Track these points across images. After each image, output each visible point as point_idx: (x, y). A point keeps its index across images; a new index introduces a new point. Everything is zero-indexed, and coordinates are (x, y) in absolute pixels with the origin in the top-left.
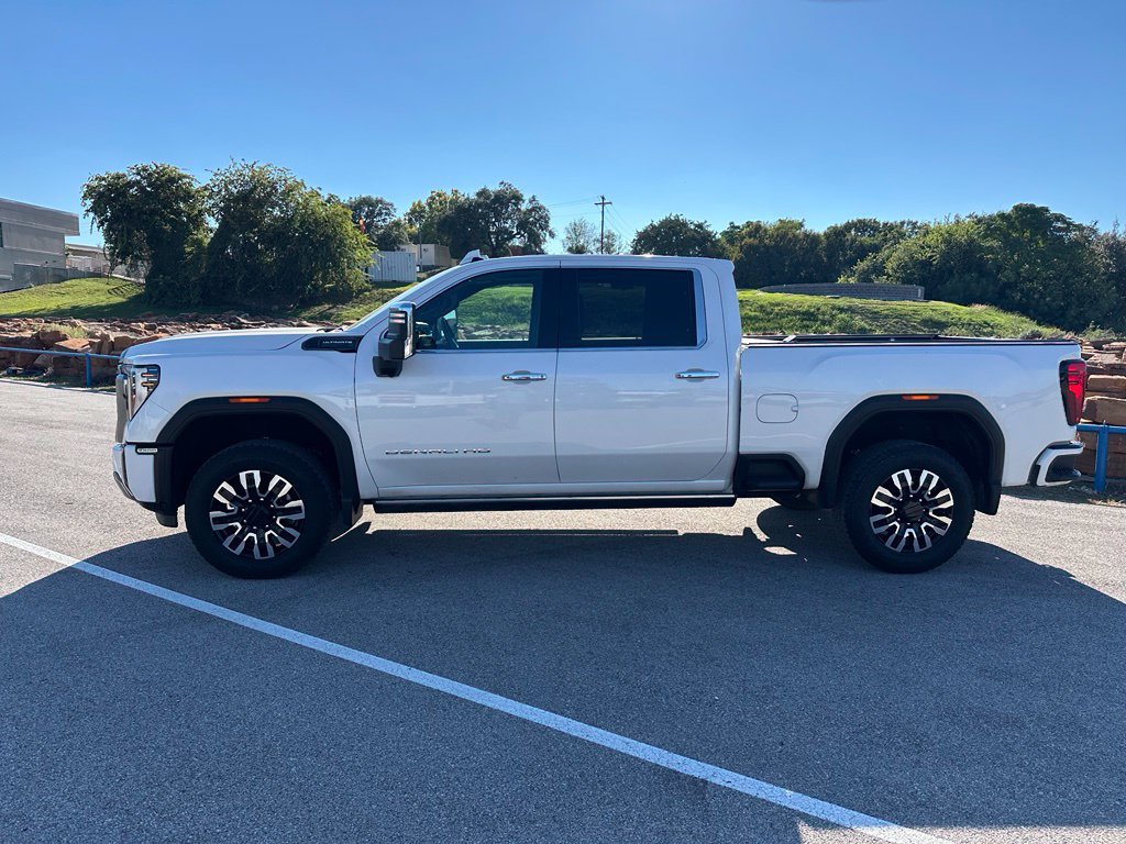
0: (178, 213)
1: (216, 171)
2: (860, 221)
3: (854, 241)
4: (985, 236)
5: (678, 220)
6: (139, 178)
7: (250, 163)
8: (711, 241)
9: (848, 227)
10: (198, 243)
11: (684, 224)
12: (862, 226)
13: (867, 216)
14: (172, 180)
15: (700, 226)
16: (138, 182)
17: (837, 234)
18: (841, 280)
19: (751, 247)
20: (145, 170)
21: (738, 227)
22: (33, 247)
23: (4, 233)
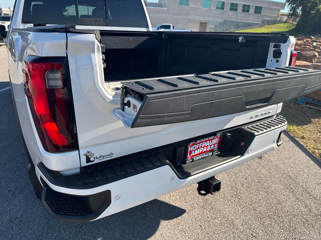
10: (318, 10)
22: (269, 14)
23: (262, 10)
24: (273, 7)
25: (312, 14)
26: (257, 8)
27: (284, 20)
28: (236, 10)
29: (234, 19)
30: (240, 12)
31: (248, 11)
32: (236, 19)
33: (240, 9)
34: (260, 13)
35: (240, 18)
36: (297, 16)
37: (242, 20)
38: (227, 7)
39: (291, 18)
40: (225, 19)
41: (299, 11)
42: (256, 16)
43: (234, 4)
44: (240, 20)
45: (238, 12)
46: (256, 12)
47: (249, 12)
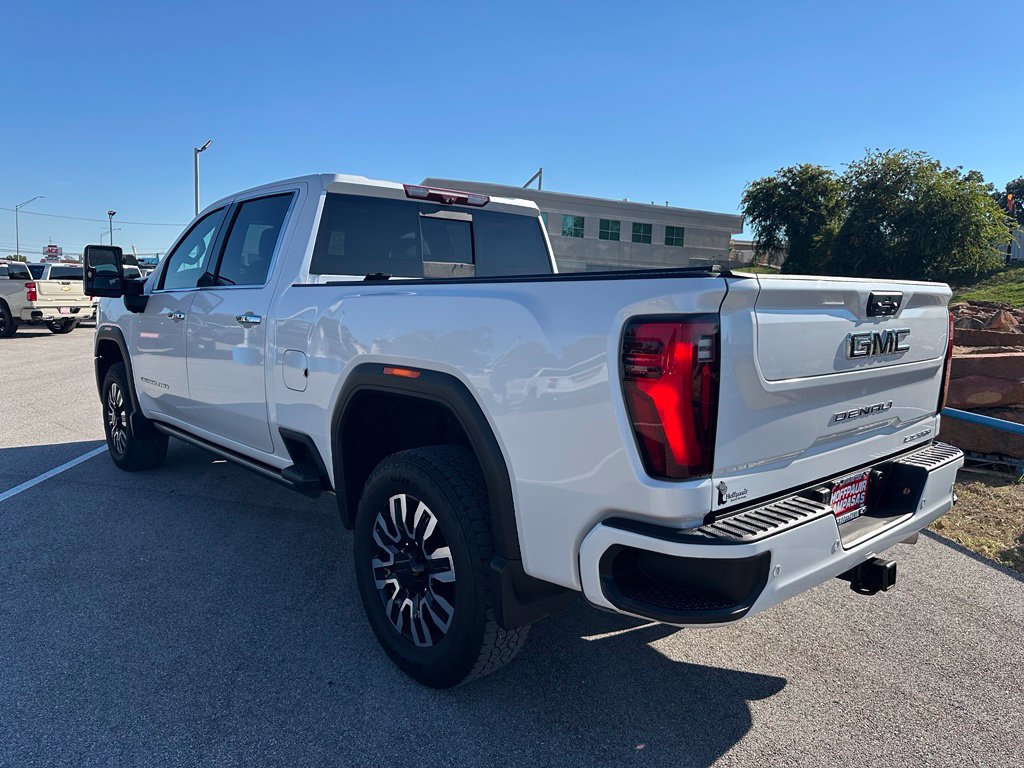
0: (817, 206)
1: (850, 163)
6: (785, 179)
7: (884, 152)
10: (830, 232)
14: (813, 178)
16: (785, 183)
20: (790, 171)
22: (704, 245)
23: (685, 235)
24: (712, 227)
25: (818, 242)
26: (670, 230)
27: (745, 261)
28: (616, 237)
29: (614, 260)
30: (627, 243)
31: (648, 240)
32: (618, 261)
33: (626, 235)
34: (680, 243)
35: (628, 259)
36: (778, 248)
37: (636, 263)
38: (592, 231)
39: (764, 253)
40: (589, 262)
41: (781, 235)
42: (672, 252)
43: (608, 221)
44: (630, 262)
45: (624, 242)
46: (669, 242)
47: (650, 242)
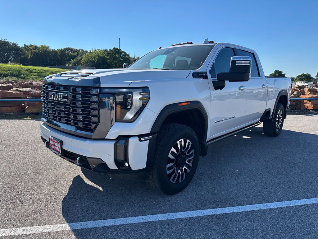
2: (69, 48)
3: (68, 54)
4: (107, 55)
5: (5, 41)
8: (20, 50)
9: (65, 49)
11: (8, 43)
12: (69, 49)
13: (71, 47)
15: (14, 44)
17: (62, 52)
18: (67, 65)
19: (35, 53)
21: (27, 46)
